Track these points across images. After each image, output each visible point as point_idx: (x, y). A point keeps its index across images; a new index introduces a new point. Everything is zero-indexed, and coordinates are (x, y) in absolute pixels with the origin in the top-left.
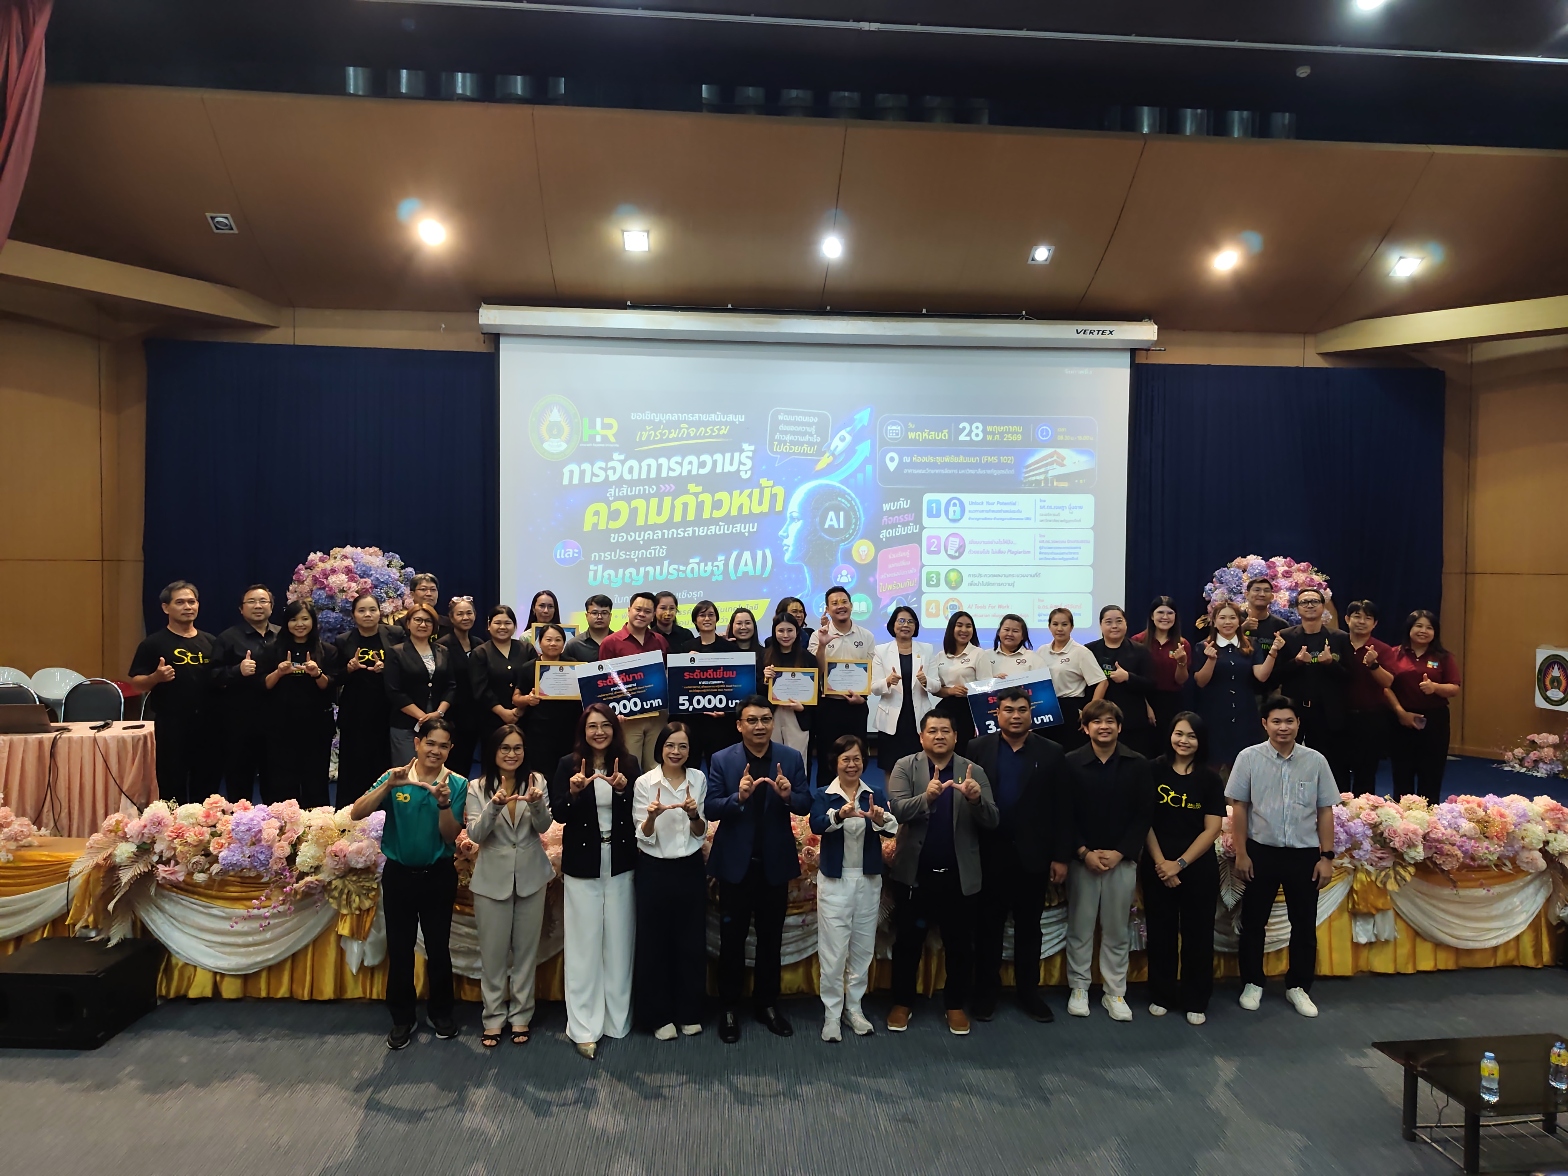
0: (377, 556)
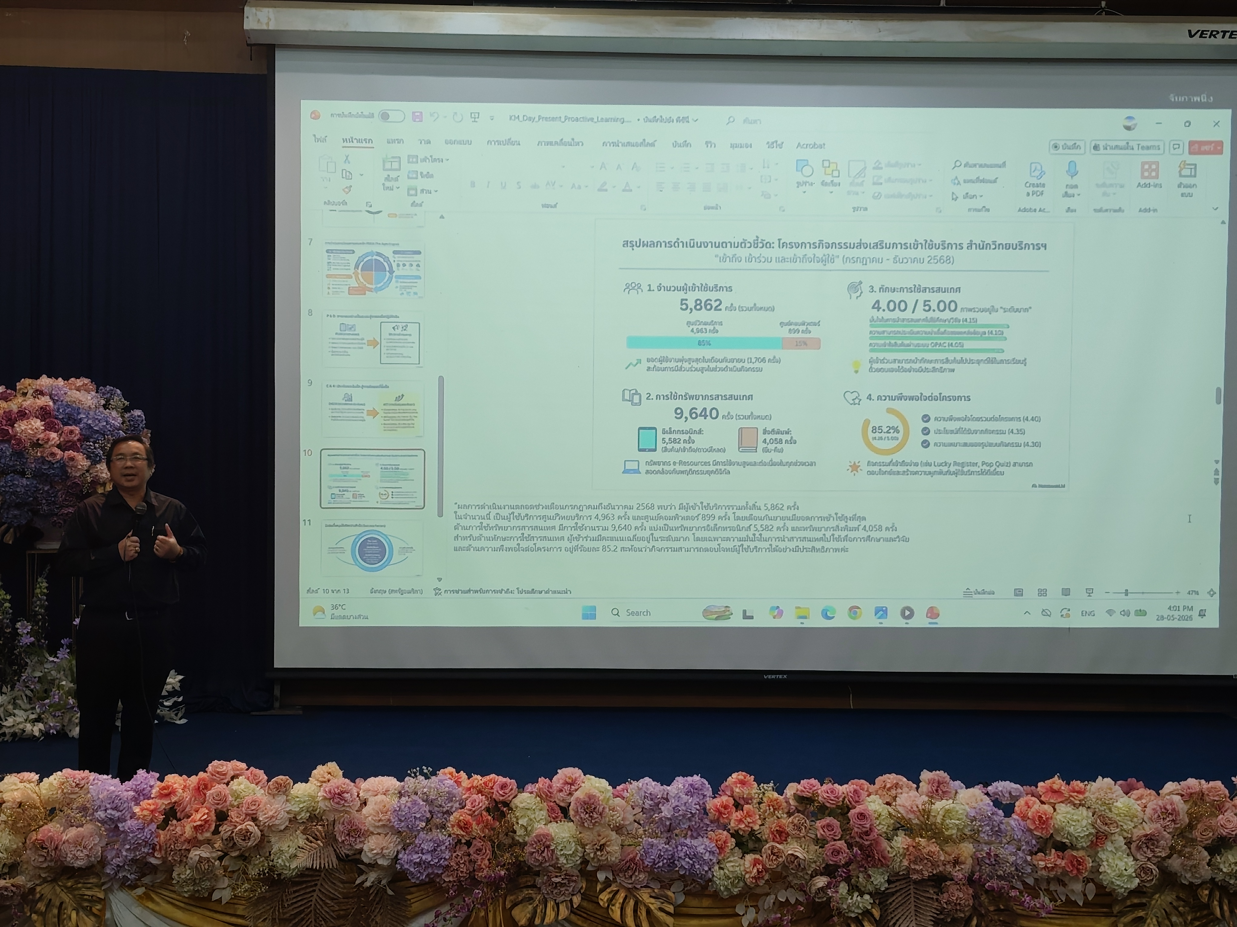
0: (89, 392)
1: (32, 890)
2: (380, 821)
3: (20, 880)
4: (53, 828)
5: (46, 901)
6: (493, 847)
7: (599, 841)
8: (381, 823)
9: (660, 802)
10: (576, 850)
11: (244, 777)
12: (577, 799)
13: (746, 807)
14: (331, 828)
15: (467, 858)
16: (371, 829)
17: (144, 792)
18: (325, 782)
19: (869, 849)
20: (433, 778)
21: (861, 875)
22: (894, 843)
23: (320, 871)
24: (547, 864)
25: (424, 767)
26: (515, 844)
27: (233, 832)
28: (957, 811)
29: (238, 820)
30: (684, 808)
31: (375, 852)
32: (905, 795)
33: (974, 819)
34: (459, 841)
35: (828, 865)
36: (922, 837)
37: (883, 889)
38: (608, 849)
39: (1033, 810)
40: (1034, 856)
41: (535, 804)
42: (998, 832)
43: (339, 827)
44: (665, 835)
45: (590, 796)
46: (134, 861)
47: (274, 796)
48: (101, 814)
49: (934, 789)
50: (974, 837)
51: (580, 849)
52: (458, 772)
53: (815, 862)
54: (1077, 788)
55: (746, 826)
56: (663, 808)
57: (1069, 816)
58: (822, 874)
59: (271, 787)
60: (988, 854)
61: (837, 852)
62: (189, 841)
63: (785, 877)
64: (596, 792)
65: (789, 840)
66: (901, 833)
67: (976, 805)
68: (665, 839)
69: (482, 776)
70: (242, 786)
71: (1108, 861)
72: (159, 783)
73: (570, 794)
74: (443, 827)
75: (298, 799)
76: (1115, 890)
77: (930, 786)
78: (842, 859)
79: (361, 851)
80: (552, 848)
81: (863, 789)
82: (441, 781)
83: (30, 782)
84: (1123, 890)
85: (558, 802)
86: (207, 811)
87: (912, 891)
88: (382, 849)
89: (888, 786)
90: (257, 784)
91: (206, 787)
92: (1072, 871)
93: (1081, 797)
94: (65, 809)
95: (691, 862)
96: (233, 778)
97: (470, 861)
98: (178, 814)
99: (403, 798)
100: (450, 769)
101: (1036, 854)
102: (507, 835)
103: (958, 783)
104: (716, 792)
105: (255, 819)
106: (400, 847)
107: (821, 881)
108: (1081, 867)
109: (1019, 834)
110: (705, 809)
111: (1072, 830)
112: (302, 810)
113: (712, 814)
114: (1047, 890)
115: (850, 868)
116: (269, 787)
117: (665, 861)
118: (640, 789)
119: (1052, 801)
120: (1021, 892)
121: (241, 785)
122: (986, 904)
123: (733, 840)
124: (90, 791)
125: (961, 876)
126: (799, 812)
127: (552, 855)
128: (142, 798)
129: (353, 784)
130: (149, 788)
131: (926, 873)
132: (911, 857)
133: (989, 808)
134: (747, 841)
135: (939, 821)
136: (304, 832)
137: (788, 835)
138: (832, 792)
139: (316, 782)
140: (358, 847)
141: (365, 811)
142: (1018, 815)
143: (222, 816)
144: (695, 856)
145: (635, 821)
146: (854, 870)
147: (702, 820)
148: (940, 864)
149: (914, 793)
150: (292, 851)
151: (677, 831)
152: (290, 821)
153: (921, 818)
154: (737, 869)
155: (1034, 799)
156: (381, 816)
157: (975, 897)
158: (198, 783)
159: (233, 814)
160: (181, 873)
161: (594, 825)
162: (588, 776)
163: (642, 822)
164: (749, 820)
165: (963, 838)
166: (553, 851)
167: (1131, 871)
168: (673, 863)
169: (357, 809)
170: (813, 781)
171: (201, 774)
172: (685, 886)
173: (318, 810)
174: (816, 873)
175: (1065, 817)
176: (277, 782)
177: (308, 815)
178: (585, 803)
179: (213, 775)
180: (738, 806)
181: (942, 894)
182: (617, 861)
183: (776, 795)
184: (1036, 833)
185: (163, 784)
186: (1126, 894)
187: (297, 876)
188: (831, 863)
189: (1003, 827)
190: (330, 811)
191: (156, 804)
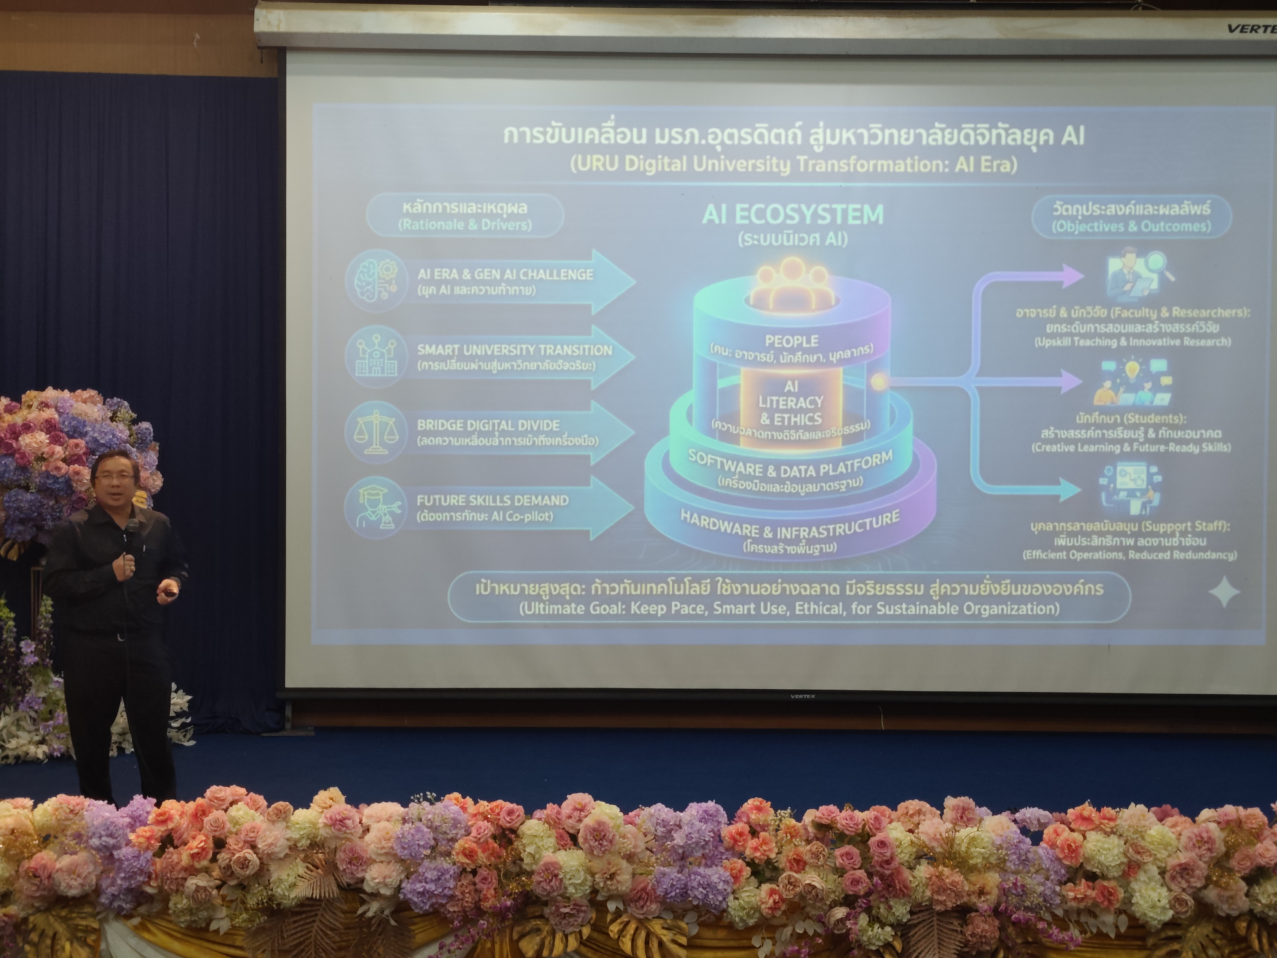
0: (94, 403)
1: (25, 920)
2: (383, 848)
3: (13, 909)
4: (46, 856)
5: (39, 931)
6: (499, 876)
7: (609, 870)
8: (384, 851)
9: (672, 830)
10: (586, 879)
11: (243, 802)
12: (586, 826)
13: (762, 834)
14: (332, 856)
15: (472, 887)
16: (374, 857)
17: (140, 819)
18: (326, 808)
19: (890, 878)
20: (438, 804)
21: (882, 906)
22: (916, 873)
23: (320, 900)
24: (556, 894)
25: (428, 793)
26: (522, 872)
27: (230, 860)
28: (982, 839)
29: (236, 847)
30: (697, 835)
31: (377, 881)
32: (928, 822)
33: (1000, 847)
34: (464, 870)
35: (847, 897)
36: (945, 865)
37: (905, 920)
38: (618, 878)
39: (1062, 838)
40: (1063, 887)
41: (543, 831)
42: (1025, 861)
43: (340, 855)
44: (679, 863)
45: (600, 823)
46: (129, 890)
47: (273, 822)
48: (95, 842)
49: (959, 815)
50: (1000, 866)
51: (589, 878)
52: (464, 797)
53: (834, 892)
54: (1108, 815)
55: (762, 854)
56: (675, 835)
57: (1099, 844)
58: (841, 905)
59: (271, 813)
60: (1015, 884)
61: (856, 882)
62: (185, 869)
63: (803, 908)
64: (605, 819)
65: (807, 868)
66: (924, 862)
67: (1002, 833)
68: (678, 868)
69: (489, 801)
71: (1140, 892)
72: (156, 808)
73: (580, 821)
74: (449, 854)
75: (298, 826)
76: (1147, 922)
77: (954, 813)
78: (862, 889)
79: (362, 880)
80: (560, 877)
81: (884, 816)
82: (446, 807)
83: (24, 807)
84: (1156, 922)
85: (566, 828)
86: (204, 838)
87: (935, 923)
88: (385, 878)
89: (911, 812)
90: (256, 810)
91: (204, 813)
92: (1102, 902)
93: (1112, 824)
94: (60, 835)
95: (704, 892)
96: (232, 804)
97: (476, 890)
98: (176, 842)
99: (406, 825)
100: (456, 795)
101: (1065, 883)
102: (514, 863)
103: (985, 809)
104: (731, 818)
105: (253, 847)
106: (403, 876)
107: (840, 912)
108: (1112, 898)
109: (1047, 864)
110: (720, 836)
111: (1102, 859)
112: (302, 837)
113: (727, 840)
114: (1078, 923)
115: (871, 898)
116: (268, 813)
117: (678, 891)
118: (652, 816)
119: (1082, 828)
120: (1049, 924)
121: (240, 811)
122: (1014, 936)
123: (749, 868)
124: (86, 817)
125: (985, 906)
126: (817, 839)
127: (560, 884)
128: (138, 824)
129: (355, 810)
130: (145, 815)
131: (950, 905)
132: (934, 887)
133: (1016, 836)
134: (763, 870)
135: (963, 848)
136: (304, 860)
137: (805, 863)
138: (851, 819)
139: (317, 808)
140: (360, 875)
141: (368, 837)
142: (1047, 843)
143: (220, 844)
144: (709, 886)
145: (647, 849)
146: (875, 900)
147: (716, 848)
148: (964, 894)
149: (937, 820)
150: (291, 879)
151: (691, 859)
152: (290, 848)
153: (945, 846)
154: (753, 899)
155: (1063, 826)
156: (384, 843)
157: (1002, 929)
158: (196, 809)
159: (231, 841)
160: (179, 903)
161: (604, 852)
162: (598, 802)
163: (654, 850)
164: (765, 847)
165: (988, 867)
166: (561, 880)
167: (1164, 902)
168: (686, 893)
169: (359, 835)
170: (832, 807)
171: (199, 800)
172: (700, 916)
173: (319, 837)
174: (835, 904)
175: (1095, 846)
176: (276, 809)
177: (309, 842)
178: (594, 830)
179: (210, 801)
180: (754, 833)
181: (967, 925)
182: (628, 890)
183: (793, 822)
184: (1065, 862)
185: (160, 811)
186: (1159, 926)
187: (298, 905)
188: (851, 893)
189: (1030, 856)
190: (331, 838)
191: (152, 831)
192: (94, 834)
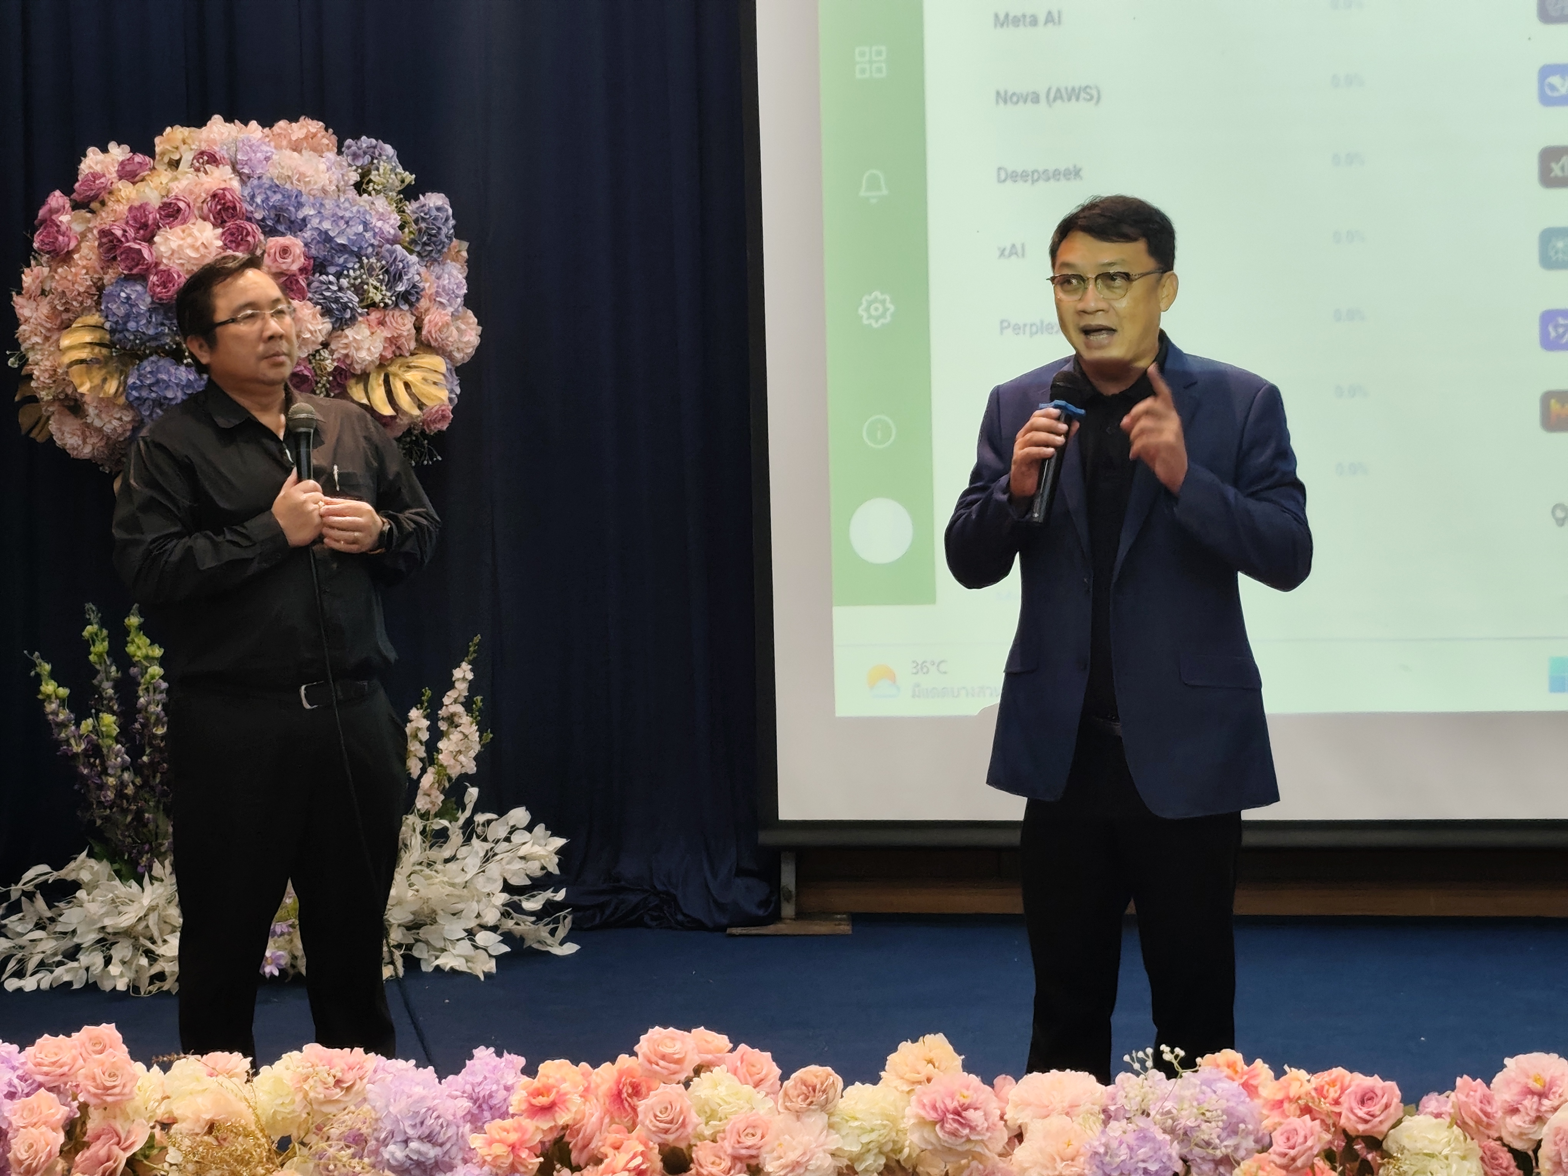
0: (318, 151)
11: (724, 1067)
17: (493, 1102)
18: (920, 1083)
29: (714, 1170)
41: (1449, 1143)
47: (798, 1114)
48: (394, 1152)
52: (1249, 1061)
59: (793, 1093)
69: (1312, 1071)
70: (722, 1090)
72: (525, 1079)
73: (1540, 1119)
75: (856, 1124)
82: (1208, 1083)
83: (230, 1075)
85: (1508, 1139)
86: (641, 1148)
90: (756, 1086)
91: (636, 1091)
94: (312, 1139)
96: (697, 1071)
98: (574, 1156)
99: (1113, 1124)
105: (755, 1170)
112: (866, 1150)
116: (786, 1094)
121: (719, 1087)
124: (370, 1096)
128: (487, 1114)
129: (988, 1088)
130: (503, 1093)
139: (898, 1083)
141: (1020, 1152)
143: (677, 1162)
156: (1060, 1166)
158: (618, 1082)
159: (702, 1156)
169: (1000, 1147)
171: (624, 1059)
173: (906, 1151)
176: (803, 1083)
177: (882, 1161)
179: (650, 1062)
185: (536, 1083)
190: (935, 1152)
191: (519, 1128)
192: (392, 1133)
